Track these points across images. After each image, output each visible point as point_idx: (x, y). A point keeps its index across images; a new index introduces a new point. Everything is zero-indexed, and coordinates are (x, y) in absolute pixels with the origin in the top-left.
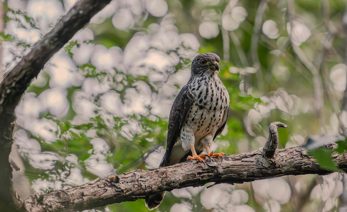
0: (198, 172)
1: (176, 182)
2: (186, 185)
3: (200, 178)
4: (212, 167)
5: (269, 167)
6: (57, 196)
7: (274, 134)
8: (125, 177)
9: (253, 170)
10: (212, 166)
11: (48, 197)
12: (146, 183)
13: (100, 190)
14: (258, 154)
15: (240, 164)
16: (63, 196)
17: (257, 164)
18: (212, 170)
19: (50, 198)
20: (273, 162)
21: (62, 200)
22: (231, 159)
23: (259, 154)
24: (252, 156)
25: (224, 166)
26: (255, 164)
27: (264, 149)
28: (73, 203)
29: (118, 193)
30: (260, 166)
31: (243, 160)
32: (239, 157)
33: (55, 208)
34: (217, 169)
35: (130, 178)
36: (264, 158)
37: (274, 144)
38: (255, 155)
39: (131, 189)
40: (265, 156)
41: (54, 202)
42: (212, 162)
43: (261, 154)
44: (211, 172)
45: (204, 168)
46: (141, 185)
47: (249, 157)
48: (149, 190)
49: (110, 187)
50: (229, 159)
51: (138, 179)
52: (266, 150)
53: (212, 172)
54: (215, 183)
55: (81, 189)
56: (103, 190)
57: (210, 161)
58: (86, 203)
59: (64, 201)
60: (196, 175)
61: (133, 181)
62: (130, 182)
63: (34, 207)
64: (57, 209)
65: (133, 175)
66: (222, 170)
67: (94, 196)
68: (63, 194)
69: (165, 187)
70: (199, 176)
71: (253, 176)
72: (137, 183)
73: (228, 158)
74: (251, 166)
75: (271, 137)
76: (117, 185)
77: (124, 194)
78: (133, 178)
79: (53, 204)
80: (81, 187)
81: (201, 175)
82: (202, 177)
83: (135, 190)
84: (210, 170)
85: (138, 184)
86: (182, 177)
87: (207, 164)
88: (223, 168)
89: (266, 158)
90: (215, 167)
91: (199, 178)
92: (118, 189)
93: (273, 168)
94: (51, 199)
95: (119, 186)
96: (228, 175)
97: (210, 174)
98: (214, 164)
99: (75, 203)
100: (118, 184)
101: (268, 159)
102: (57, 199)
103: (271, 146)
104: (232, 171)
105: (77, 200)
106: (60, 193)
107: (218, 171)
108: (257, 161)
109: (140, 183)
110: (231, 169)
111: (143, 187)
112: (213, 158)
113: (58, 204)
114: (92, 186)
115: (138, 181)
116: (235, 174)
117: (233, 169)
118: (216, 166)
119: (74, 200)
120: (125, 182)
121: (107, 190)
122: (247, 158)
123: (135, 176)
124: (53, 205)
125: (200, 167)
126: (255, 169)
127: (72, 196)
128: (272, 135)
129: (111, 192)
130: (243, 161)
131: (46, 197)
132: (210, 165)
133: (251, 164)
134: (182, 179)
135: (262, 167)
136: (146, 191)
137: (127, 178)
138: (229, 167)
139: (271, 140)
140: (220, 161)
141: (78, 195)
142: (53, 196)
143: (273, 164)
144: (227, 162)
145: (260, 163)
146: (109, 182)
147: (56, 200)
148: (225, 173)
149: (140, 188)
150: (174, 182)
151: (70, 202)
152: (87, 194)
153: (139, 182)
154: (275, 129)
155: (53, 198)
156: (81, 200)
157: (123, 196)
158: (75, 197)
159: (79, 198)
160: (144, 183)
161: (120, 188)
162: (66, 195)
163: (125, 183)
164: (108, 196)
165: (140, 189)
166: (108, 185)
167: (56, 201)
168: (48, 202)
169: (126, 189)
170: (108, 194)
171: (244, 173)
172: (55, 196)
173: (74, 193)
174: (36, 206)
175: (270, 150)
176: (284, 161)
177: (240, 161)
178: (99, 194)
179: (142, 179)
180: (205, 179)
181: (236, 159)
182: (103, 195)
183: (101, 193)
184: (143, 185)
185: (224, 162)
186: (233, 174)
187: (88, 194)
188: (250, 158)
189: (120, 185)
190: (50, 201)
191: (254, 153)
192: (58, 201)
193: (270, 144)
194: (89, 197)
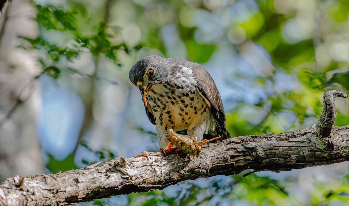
0: (231, 154)
1: (202, 168)
2: (216, 172)
3: (234, 162)
4: (250, 149)
5: (325, 149)
6: (42, 181)
7: (329, 105)
8: (134, 160)
9: (304, 153)
10: (249, 147)
11: (31, 182)
12: (162, 168)
13: (101, 175)
14: (310, 133)
15: (286, 145)
16: (51, 182)
17: (309, 146)
18: (249, 153)
19: (33, 183)
20: (330, 142)
21: (50, 187)
22: (275, 139)
23: (312, 133)
24: (302, 135)
25: (266, 148)
26: (306, 145)
27: (317, 126)
28: (65, 191)
29: (125, 180)
30: (312, 147)
31: (290, 140)
32: (285, 137)
33: (39, 196)
34: (256, 151)
35: (141, 162)
36: (317, 138)
37: (330, 119)
38: (306, 133)
39: (142, 176)
40: (319, 135)
41: (39, 188)
42: (249, 142)
43: (315, 133)
44: (247, 155)
45: (238, 150)
46: (156, 171)
47: (298, 137)
48: (166, 178)
49: (115, 173)
50: (272, 139)
51: (152, 163)
52: (320, 126)
53: (250, 155)
54: (255, 170)
55: (75, 175)
56: (105, 177)
57: (247, 141)
58: (82, 192)
59: (52, 188)
60: (228, 159)
61: (145, 165)
62: (140, 167)
63: (11, 193)
64: (42, 198)
65: (145, 158)
66: (262, 152)
67: (93, 183)
68: (51, 179)
69: (187, 174)
70: (232, 160)
71: (304, 161)
72: (150, 168)
73: (271, 137)
74: (302, 148)
75: (327, 109)
76: (124, 170)
77: (133, 182)
78: (144, 162)
79: (37, 190)
80: (75, 172)
81: (236, 159)
82: (237, 162)
83: (147, 177)
84: (247, 153)
85: (151, 170)
86: (210, 162)
87: (243, 145)
88: (265, 149)
89: (321, 137)
90: (252, 149)
91: (232, 163)
92: (125, 175)
93: (331, 151)
94: (35, 185)
95: (125, 171)
96: (271, 159)
97: (247, 158)
98: (253, 145)
99: (67, 191)
100: (124, 168)
101: (323, 138)
102: (43, 186)
103: (326, 121)
104: (275, 154)
105: (70, 187)
106: (47, 178)
107: (257, 154)
108: (309, 142)
109: (155, 168)
110: (275, 151)
111: (159, 173)
112: (251, 138)
113: (44, 191)
114: (91, 171)
115: (151, 166)
116: (280, 157)
117: (277, 151)
118: (254, 147)
119: (66, 187)
120: (133, 166)
121: (109, 176)
122: (296, 138)
123: (148, 159)
124: (37, 192)
125: (234, 148)
126: (306, 151)
127: (64, 182)
128: (328, 106)
129: (115, 179)
130: (290, 142)
131: (27, 182)
132: (247, 146)
133: (301, 145)
134: (210, 163)
135: (315, 149)
136: (162, 179)
137: (137, 161)
138: (272, 149)
139: (326, 114)
140: (260, 141)
141: (72, 181)
142: (38, 182)
143: (330, 146)
144: (270, 142)
145: (313, 144)
146: (113, 167)
147: (41, 186)
148: (267, 156)
149: (154, 174)
150: (199, 168)
151: (60, 189)
152: (83, 181)
153: (153, 167)
154: (332, 99)
155: (37, 183)
156: (75, 187)
157: (132, 185)
158: (67, 184)
159: (72, 185)
160: (160, 168)
161: (127, 174)
162: (54, 180)
163: (134, 168)
164: (112, 183)
165: (154, 176)
166: (112, 170)
167: (41, 188)
168: (31, 188)
169: (135, 175)
170: (111, 181)
171: (292, 156)
172: (40, 181)
173: (65, 178)
174: (13, 192)
175: (326, 127)
176: (345, 141)
177: (287, 142)
178: (100, 181)
179: (157, 164)
180: (240, 164)
181: (282, 139)
182: (105, 183)
183: (103, 180)
184: (158, 171)
185: (265, 143)
186: (277, 158)
187: (85, 181)
188: (300, 138)
189: (128, 170)
190: (33, 187)
191: (305, 132)
192: (44, 188)
193: (324, 119)
194: (86, 184)
